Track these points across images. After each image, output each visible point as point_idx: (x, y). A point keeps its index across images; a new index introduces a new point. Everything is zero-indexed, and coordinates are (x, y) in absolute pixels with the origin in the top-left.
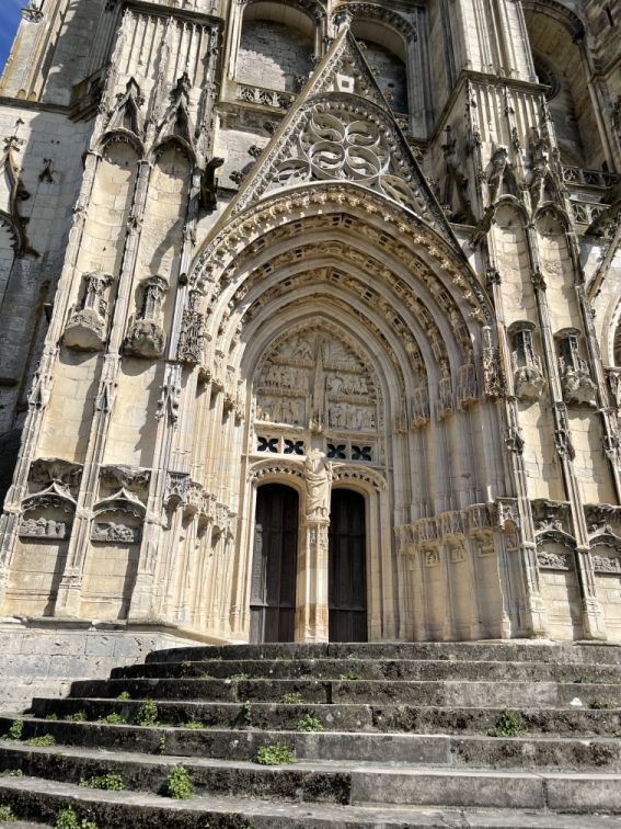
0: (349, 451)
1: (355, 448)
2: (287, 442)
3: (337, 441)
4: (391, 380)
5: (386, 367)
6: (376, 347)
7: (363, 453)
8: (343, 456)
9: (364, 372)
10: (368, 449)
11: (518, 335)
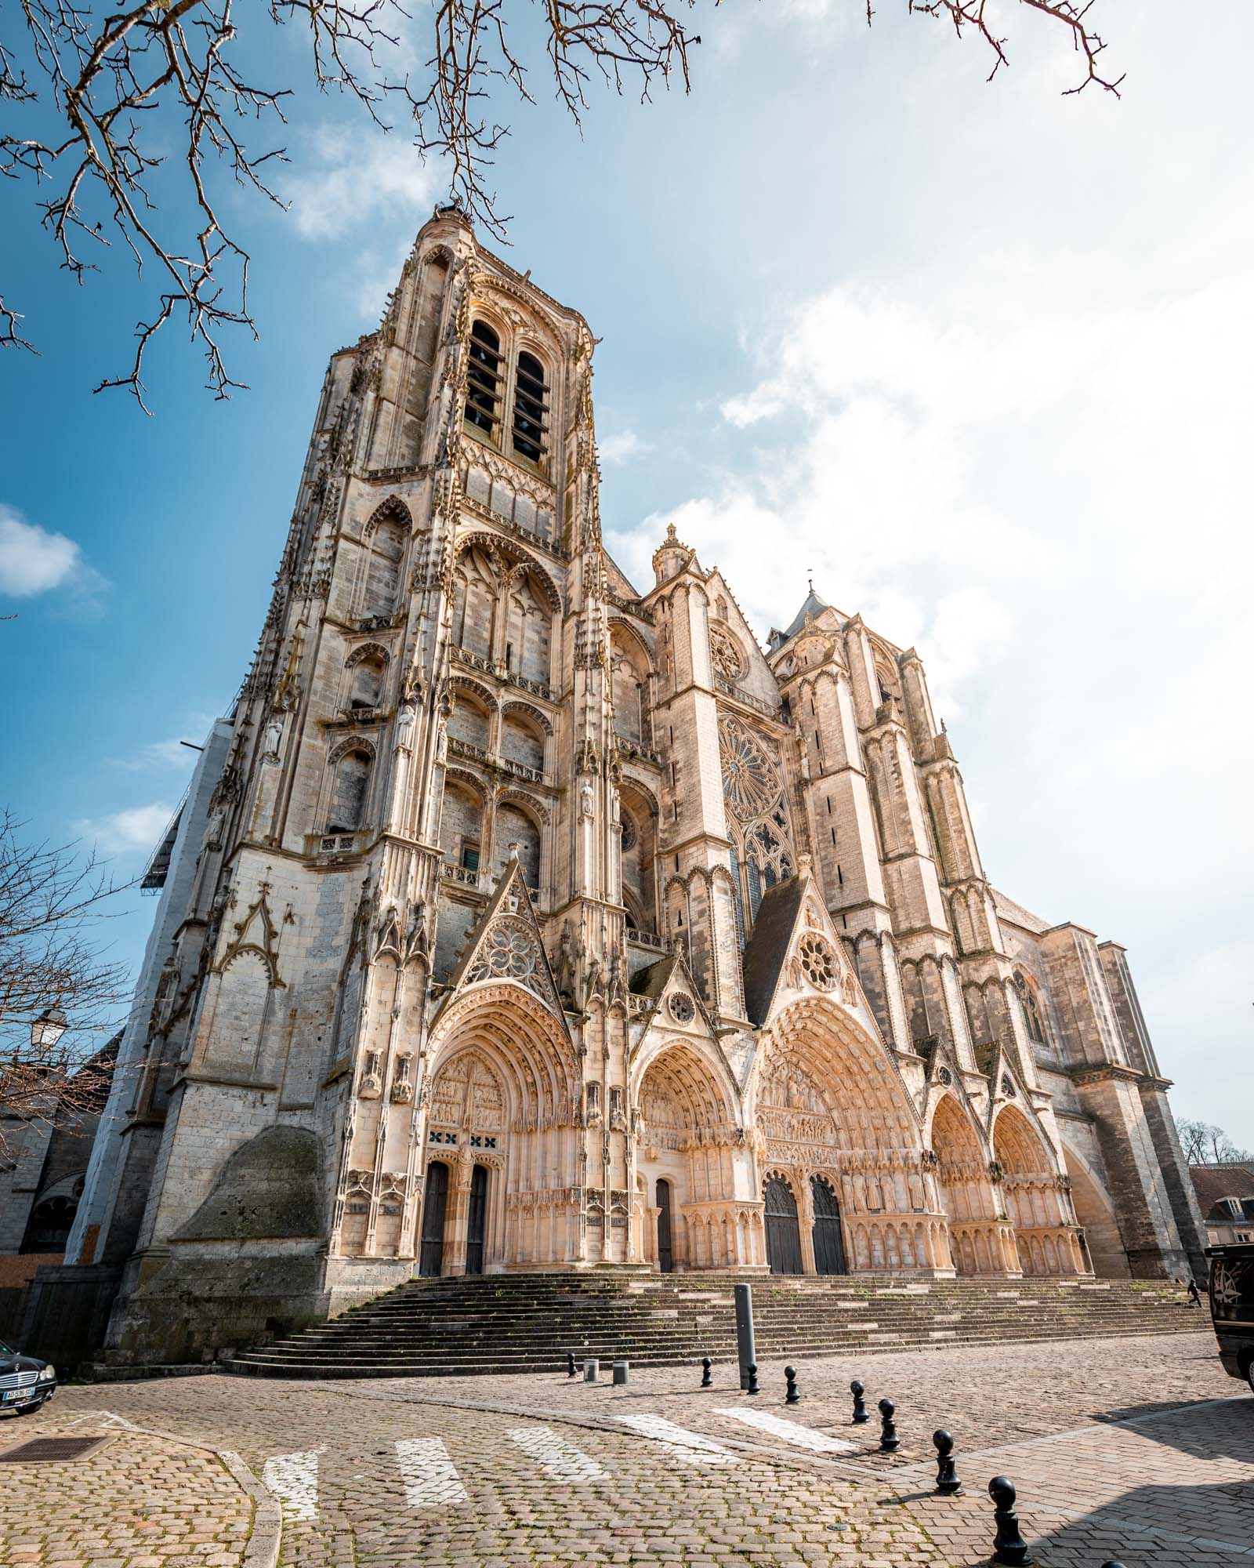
0: (483, 1142)
1: (487, 1139)
2: (448, 1135)
3: (477, 1135)
4: (514, 1094)
5: (512, 1086)
6: (506, 1071)
7: (491, 1143)
8: (479, 1145)
9: (497, 1087)
10: (494, 1140)
11: (592, 1088)
